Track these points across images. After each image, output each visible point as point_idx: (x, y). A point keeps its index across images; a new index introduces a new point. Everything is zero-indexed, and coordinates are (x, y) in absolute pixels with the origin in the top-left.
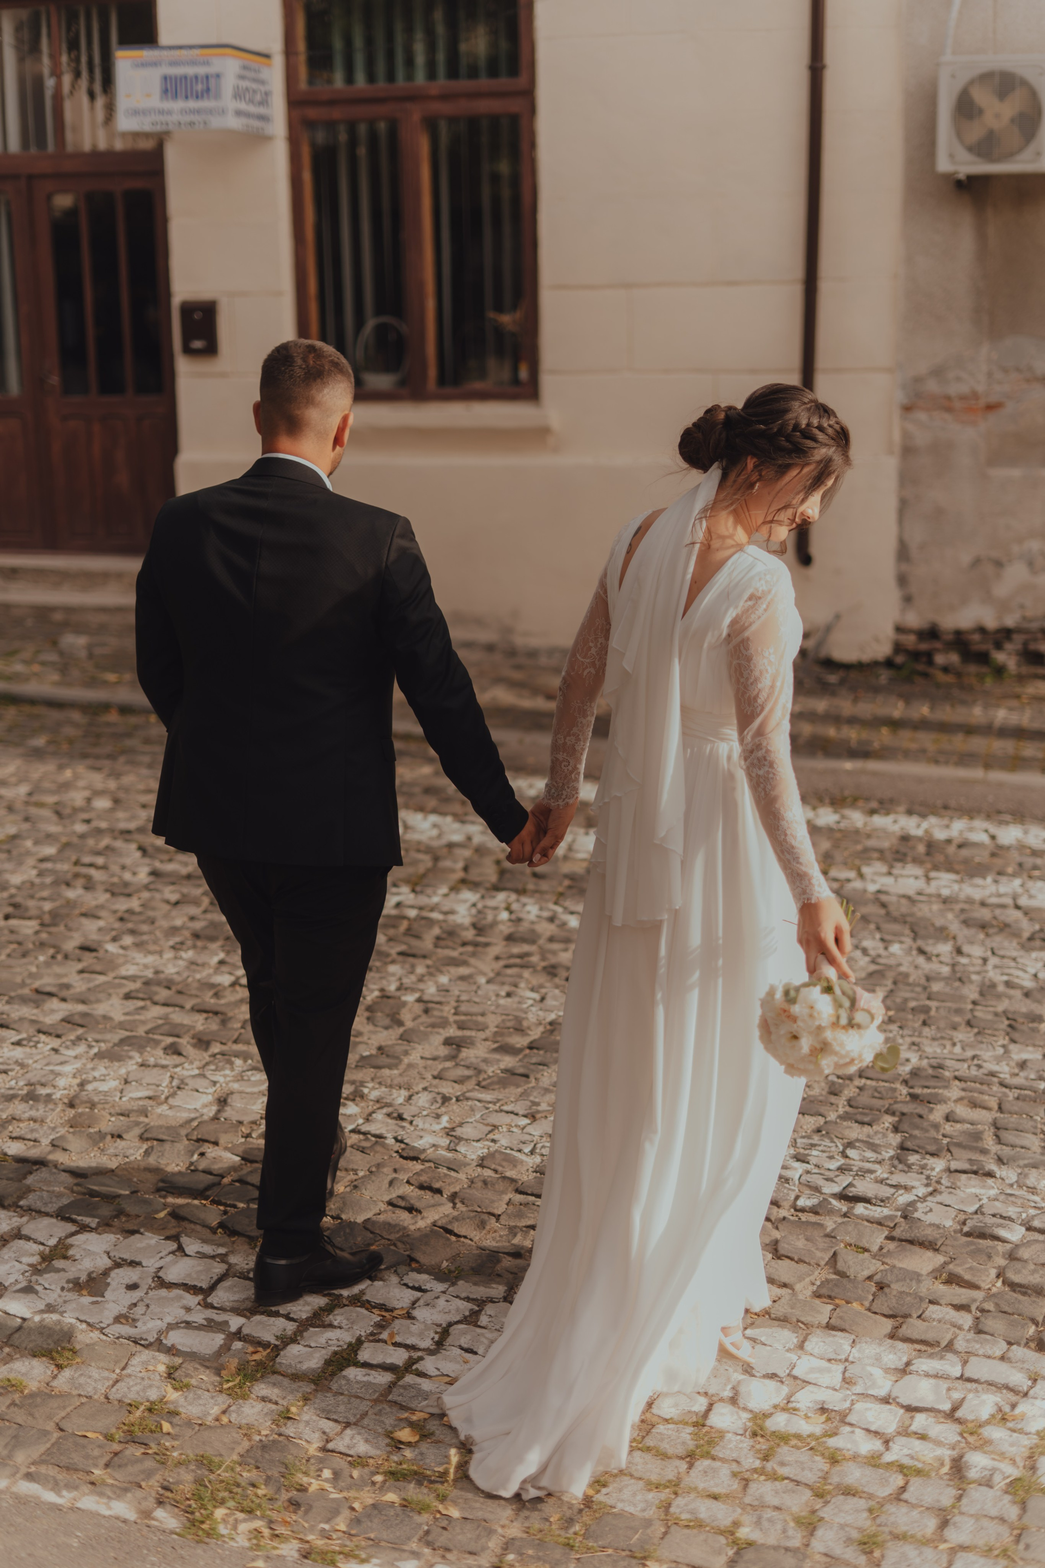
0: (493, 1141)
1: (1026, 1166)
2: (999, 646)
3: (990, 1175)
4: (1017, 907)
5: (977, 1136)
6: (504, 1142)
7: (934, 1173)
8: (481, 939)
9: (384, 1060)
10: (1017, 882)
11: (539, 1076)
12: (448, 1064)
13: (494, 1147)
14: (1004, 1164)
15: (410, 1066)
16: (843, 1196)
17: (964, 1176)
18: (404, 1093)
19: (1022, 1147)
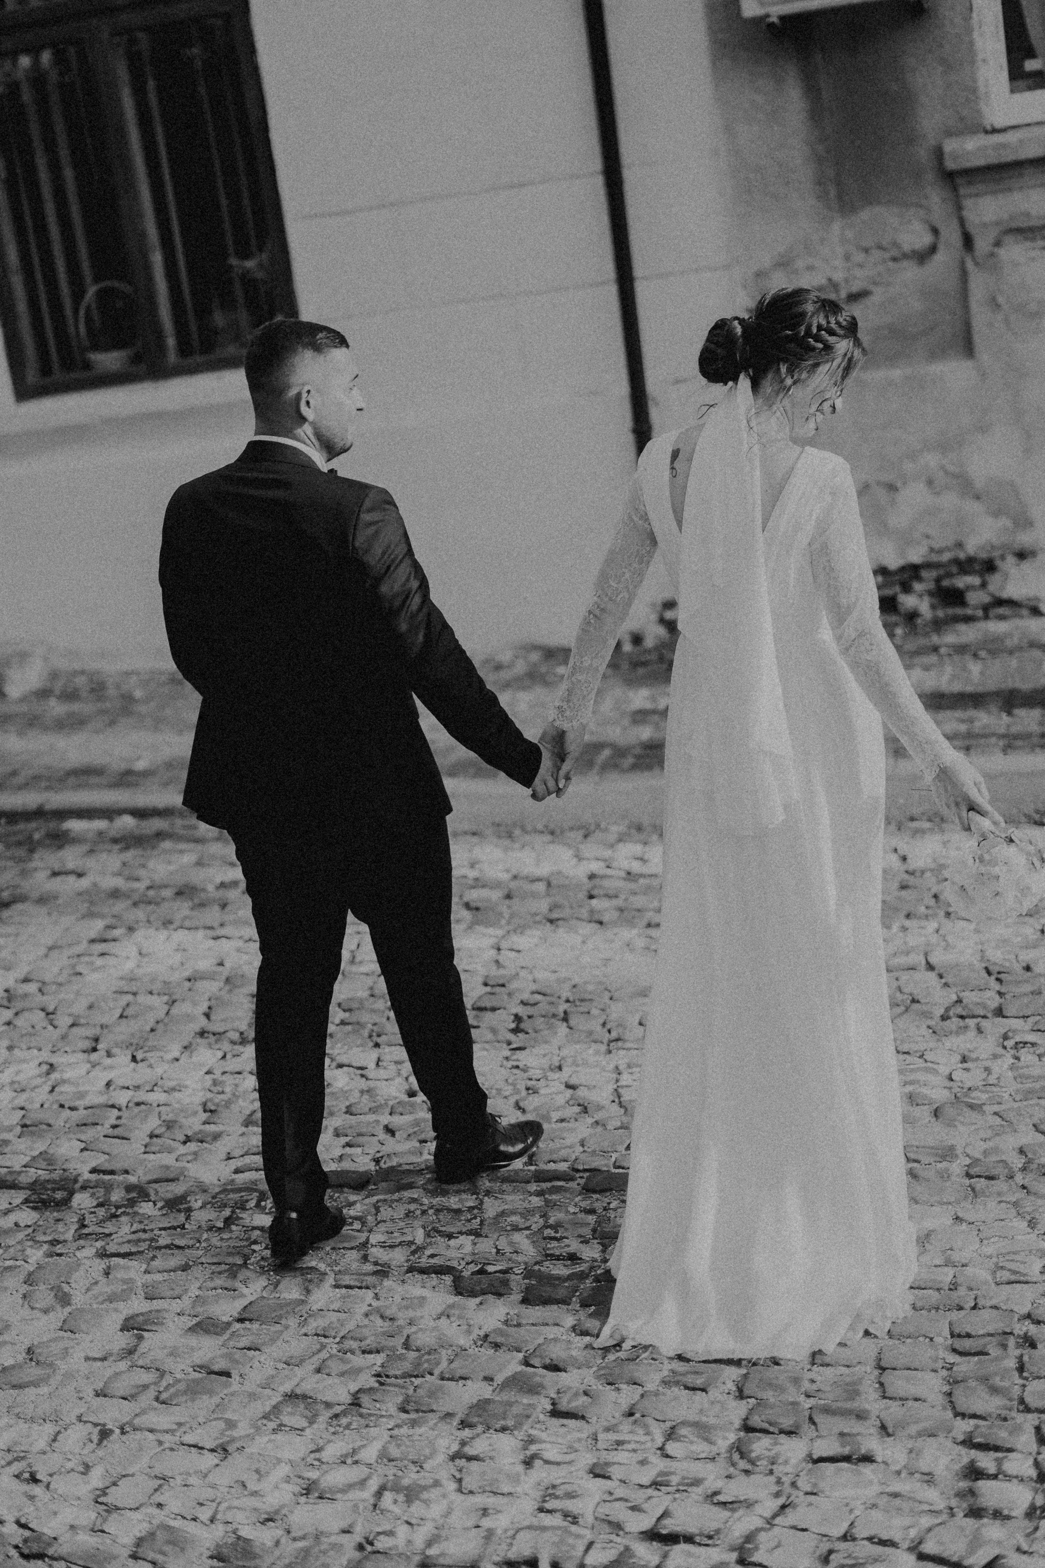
0: (160, 1505)
1: (920, 1434)
2: (907, 588)
3: (868, 1459)
4: (930, 967)
5: (852, 1391)
6: (174, 1505)
7: (788, 1469)
8: (211, 1128)
9: (33, 1372)
10: (932, 925)
11: (247, 1370)
12: (123, 1365)
13: (160, 1516)
14: (889, 1435)
15: (69, 1376)
16: (653, 1536)
17: (830, 1467)
18: (49, 1429)
19: (916, 1400)
